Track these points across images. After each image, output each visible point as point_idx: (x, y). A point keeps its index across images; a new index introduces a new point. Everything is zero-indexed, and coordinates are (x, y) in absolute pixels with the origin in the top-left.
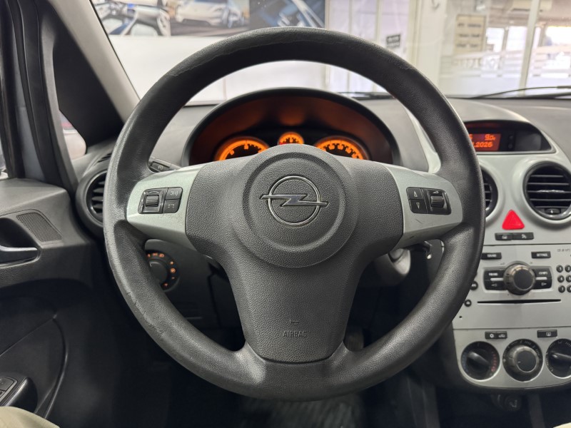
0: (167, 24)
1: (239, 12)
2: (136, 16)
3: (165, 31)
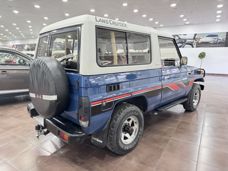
0: (195, 44)
1: (222, 39)
2: (186, 42)
3: (195, 46)
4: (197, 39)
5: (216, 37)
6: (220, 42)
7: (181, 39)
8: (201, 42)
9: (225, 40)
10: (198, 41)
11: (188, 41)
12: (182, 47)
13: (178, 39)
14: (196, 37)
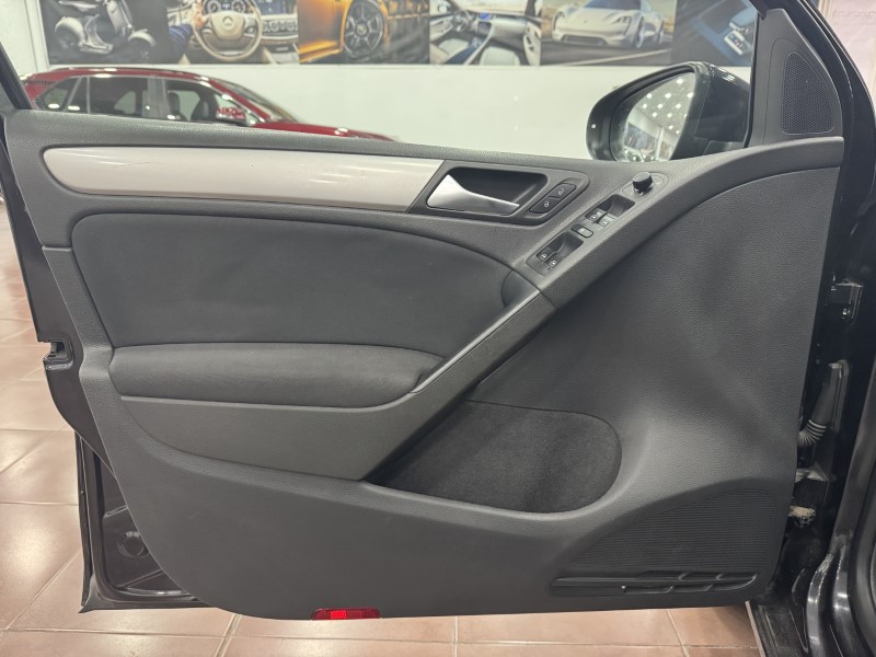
0: (538, 48)
1: (658, 29)
2: (491, 33)
3: (533, 56)
4: (546, 17)
5: (631, 13)
6: (649, 39)
7: (463, 14)
8: (564, 38)
9: (671, 29)
10: (547, 27)
11: (498, 29)
12: (473, 63)
13: (444, 10)
14: (538, 6)
